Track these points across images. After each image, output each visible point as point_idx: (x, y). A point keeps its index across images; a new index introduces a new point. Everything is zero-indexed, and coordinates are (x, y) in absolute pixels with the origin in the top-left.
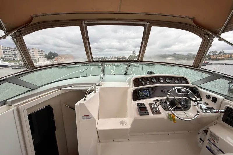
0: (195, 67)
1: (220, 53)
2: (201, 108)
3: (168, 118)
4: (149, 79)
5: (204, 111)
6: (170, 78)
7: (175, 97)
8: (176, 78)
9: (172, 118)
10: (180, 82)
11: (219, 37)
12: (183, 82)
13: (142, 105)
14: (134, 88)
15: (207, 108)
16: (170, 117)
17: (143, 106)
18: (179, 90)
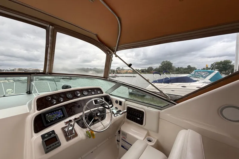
0: (105, 78)
1: (122, 69)
2: (113, 113)
3: (87, 136)
4: (62, 96)
5: (116, 115)
6: (87, 90)
7: (91, 110)
8: (93, 89)
9: (91, 135)
10: (96, 93)
11: (115, 54)
12: (99, 92)
13: (50, 135)
14: (37, 112)
15: (117, 112)
16: (89, 134)
17: (53, 135)
18: (96, 101)
